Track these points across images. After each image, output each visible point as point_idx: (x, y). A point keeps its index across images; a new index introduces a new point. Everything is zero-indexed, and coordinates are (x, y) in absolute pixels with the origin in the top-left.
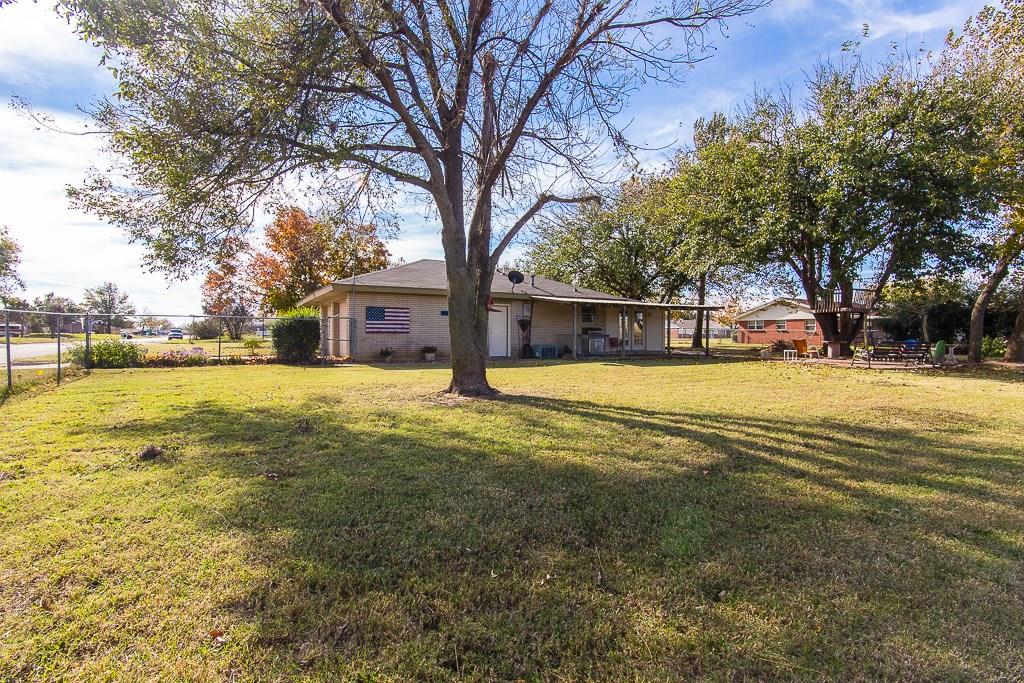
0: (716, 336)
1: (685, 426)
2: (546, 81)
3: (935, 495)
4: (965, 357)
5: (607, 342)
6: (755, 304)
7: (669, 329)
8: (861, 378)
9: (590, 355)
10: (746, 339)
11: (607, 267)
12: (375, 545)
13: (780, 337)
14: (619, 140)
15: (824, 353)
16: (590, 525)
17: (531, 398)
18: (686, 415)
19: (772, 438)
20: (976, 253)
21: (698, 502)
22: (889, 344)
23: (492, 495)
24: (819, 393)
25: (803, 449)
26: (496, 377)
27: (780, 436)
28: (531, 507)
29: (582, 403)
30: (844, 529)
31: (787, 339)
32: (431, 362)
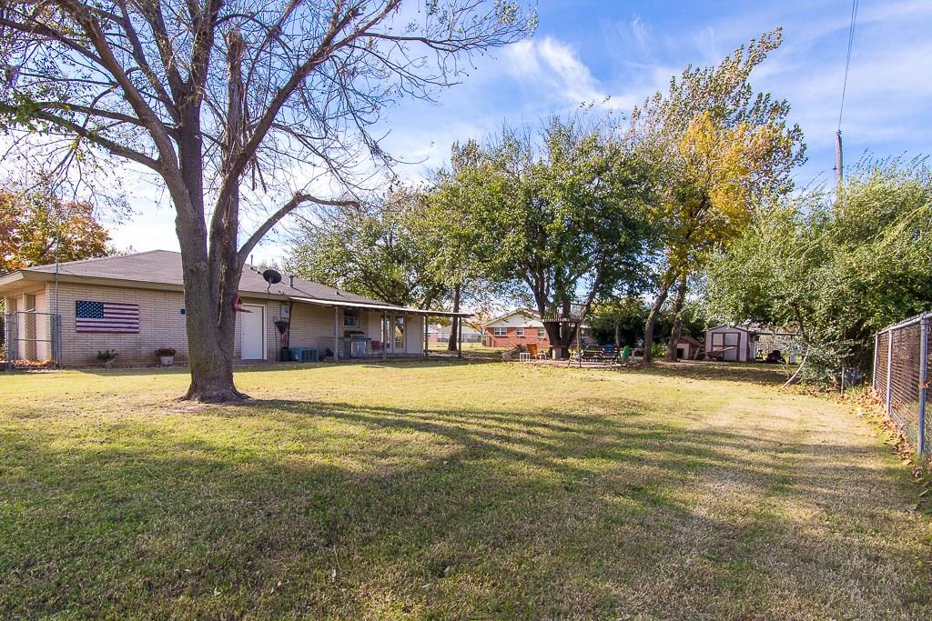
0: (469, 341)
1: (433, 422)
2: (299, 75)
3: (613, 465)
4: (642, 358)
5: (370, 345)
6: (499, 314)
7: (427, 333)
8: (574, 375)
9: (351, 358)
10: (493, 343)
11: (371, 273)
12: (59, 585)
13: (519, 342)
14: (375, 150)
15: (550, 355)
16: (331, 525)
17: (283, 402)
18: (435, 412)
19: (502, 428)
20: (650, 281)
21: (436, 491)
22: (596, 348)
23: (225, 507)
24: (543, 388)
25: (525, 435)
26: (245, 382)
27: (510, 426)
28: (269, 515)
29: (338, 405)
30: (548, 498)
31: (524, 344)
32: (168, 365)
